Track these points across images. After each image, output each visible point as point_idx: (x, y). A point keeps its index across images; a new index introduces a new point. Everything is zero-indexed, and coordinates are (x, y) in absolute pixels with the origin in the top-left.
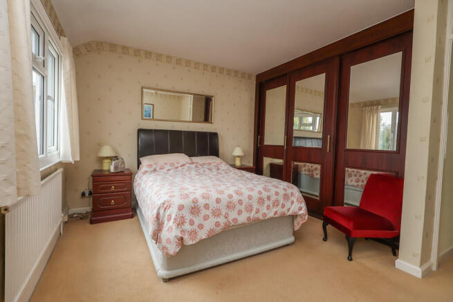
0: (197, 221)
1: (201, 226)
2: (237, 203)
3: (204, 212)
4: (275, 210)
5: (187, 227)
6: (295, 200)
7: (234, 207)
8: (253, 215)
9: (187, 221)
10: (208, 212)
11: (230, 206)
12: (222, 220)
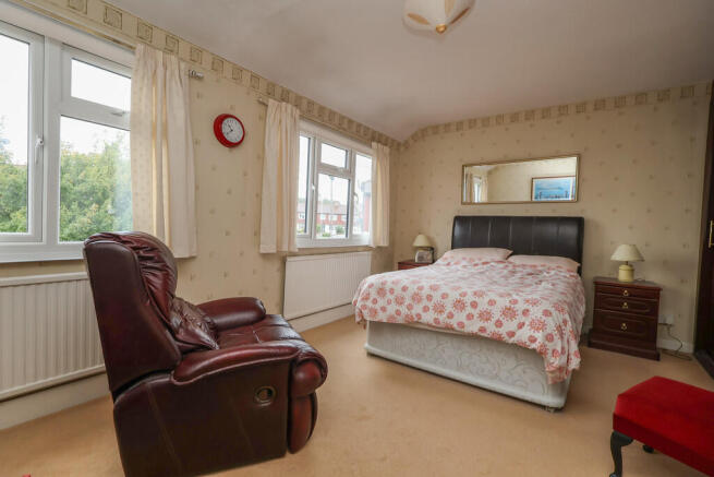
0: (381, 302)
1: (384, 309)
2: (424, 297)
3: (389, 296)
4: (481, 324)
5: (369, 304)
6: (527, 323)
7: (420, 301)
8: (442, 318)
9: (371, 299)
10: (392, 297)
11: (416, 298)
12: (404, 310)
